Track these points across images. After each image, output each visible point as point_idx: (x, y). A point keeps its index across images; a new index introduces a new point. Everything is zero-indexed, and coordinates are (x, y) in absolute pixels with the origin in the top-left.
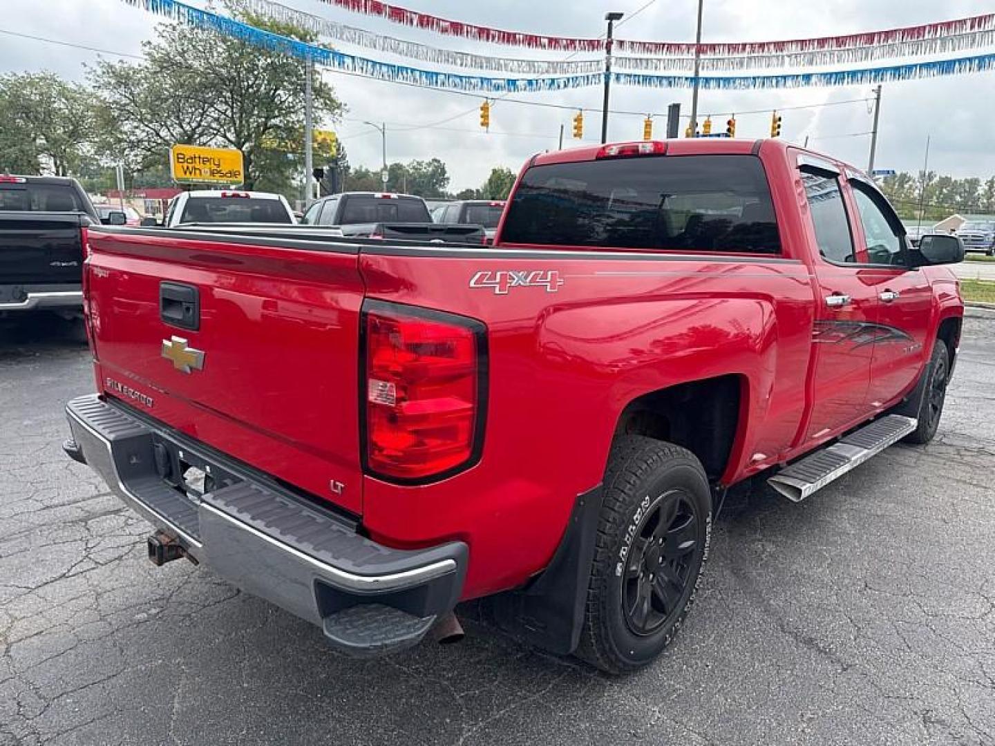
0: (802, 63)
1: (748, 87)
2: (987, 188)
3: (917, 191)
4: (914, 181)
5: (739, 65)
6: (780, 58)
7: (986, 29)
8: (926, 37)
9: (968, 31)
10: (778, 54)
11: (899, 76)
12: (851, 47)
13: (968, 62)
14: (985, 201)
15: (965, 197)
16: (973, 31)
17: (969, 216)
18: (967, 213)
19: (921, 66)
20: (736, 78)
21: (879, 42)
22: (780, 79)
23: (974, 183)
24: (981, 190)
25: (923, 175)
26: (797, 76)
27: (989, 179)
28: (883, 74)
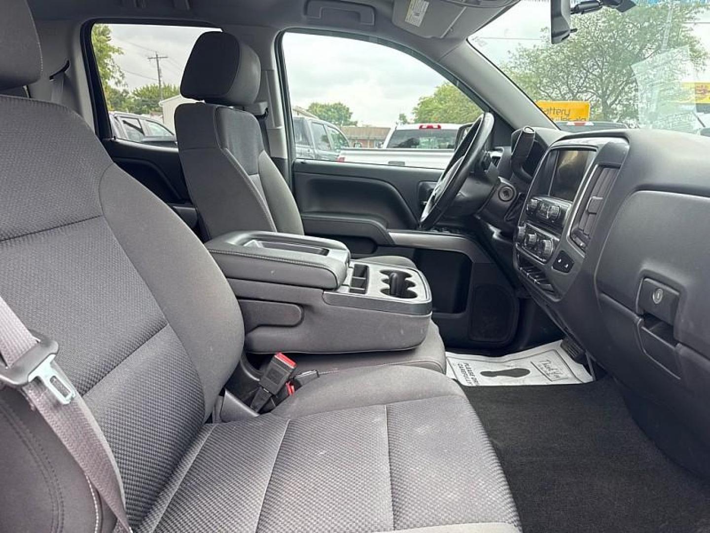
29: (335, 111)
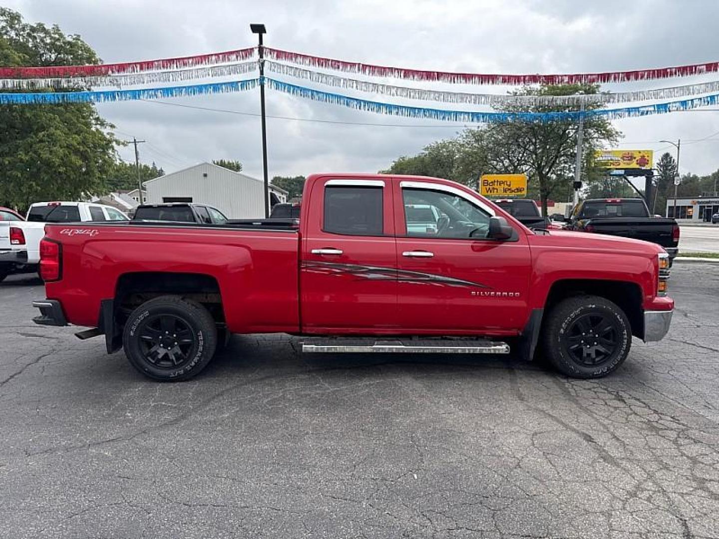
29: (298, 184)
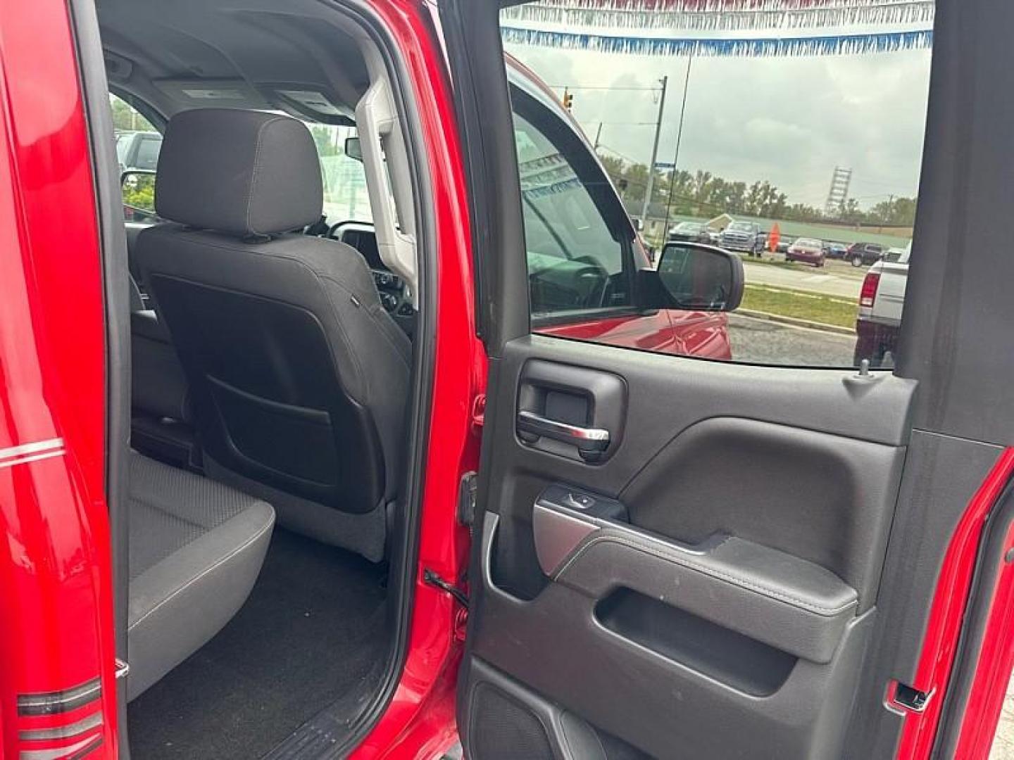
0: (580, 20)
1: (522, 41)
2: (751, 192)
3: (695, 190)
4: (693, 179)
5: (514, 15)
6: (558, 11)
7: (766, 10)
8: (707, 9)
9: (748, 9)
10: (555, 6)
11: (678, 50)
12: (631, 10)
13: (746, 44)
14: (749, 204)
15: (733, 199)
16: (753, 10)
17: (735, 216)
18: (734, 213)
19: (701, 41)
20: (510, 29)
21: (660, 7)
22: (556, 36)
23: (741, 187)
24: (747, 193)
25: (700, 174)
26: (575, 36)
27: (754, 184)
28: (662, 47)
